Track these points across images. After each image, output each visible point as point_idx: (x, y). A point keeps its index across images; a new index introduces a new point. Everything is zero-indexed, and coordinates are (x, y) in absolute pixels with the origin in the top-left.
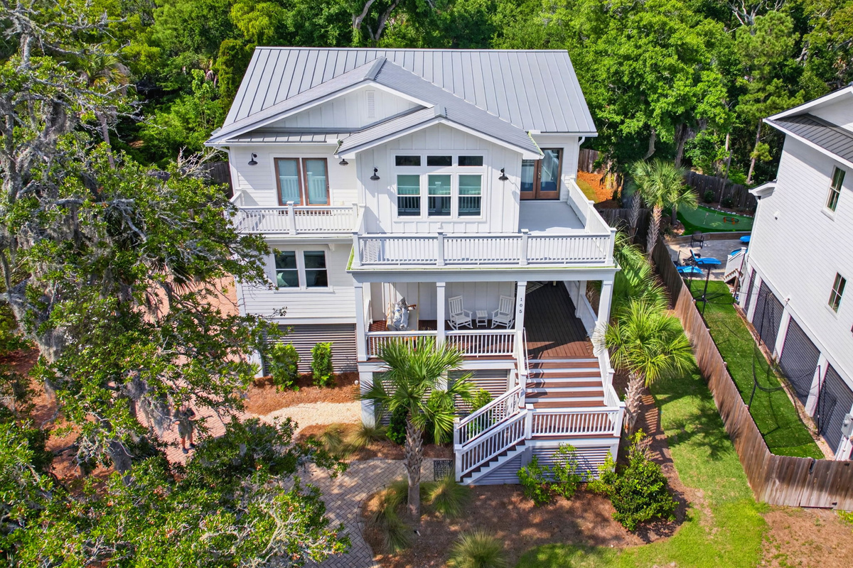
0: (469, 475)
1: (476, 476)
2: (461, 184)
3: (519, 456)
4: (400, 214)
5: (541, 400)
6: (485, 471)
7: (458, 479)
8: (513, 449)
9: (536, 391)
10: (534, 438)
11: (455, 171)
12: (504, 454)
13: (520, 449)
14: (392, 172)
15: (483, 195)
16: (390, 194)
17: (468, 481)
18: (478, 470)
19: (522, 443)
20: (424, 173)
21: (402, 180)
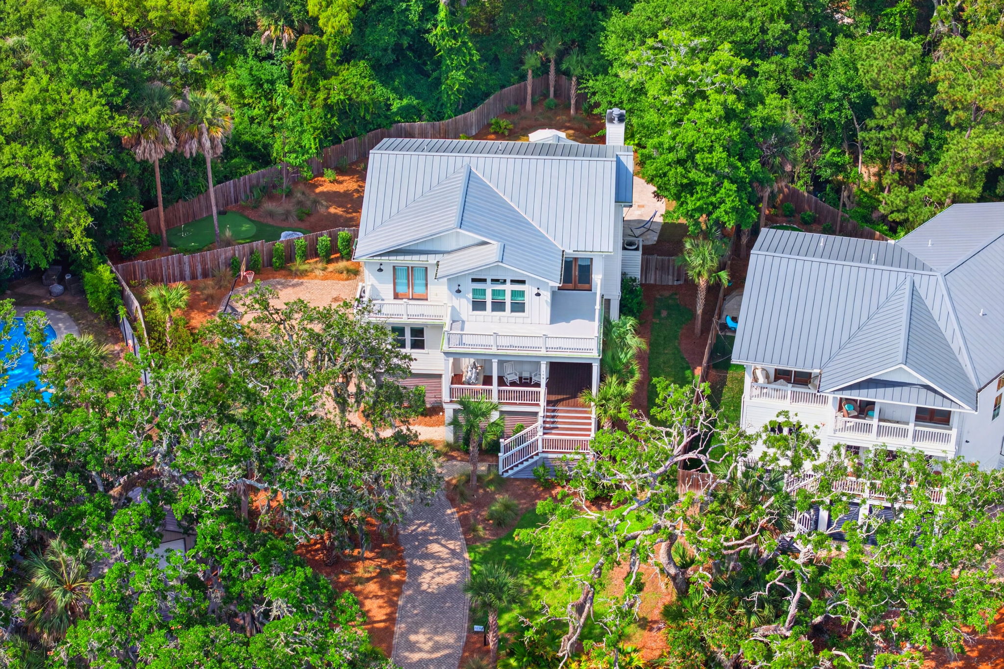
0: (507, 471)
1: (510, 472)
2: (512, 296)
3: (536, 462)
4: (473, 310)
5: (553, 431)
6: (516, 469)
7: (500, 473)
8: (532, 457)
9: (552, 426)
10: (543, 452)
11: (509, 288)
12: (527, 460)
13: (536, 458)
14: (469, 287)
15: (526, 302)
16: (468, 299)
17: (506, 475)
18: (512, 468)
19: (537, 454)
20: (489, 288)
21: (475, 291)
